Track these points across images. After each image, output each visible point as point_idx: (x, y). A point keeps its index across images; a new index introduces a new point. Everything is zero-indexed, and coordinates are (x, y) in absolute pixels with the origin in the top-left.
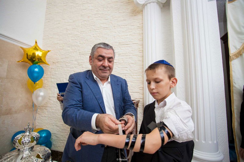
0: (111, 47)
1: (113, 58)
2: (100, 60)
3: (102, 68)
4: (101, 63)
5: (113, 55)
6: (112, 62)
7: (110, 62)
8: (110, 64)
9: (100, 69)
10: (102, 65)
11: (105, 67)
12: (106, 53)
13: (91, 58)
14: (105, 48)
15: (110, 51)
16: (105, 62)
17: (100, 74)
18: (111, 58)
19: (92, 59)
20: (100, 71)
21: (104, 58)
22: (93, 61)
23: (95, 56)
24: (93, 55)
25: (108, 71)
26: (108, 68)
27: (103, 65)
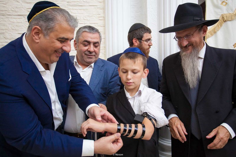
0: (97, 31)
1: (99, 43)
2: (86, 45)
3: (87, 53)
4: (86, 48)
5: (99, 39)
6: (98, 47)
7: (96, 47)
8: (96, 49)
9: (86, 54)
10: (87, 50)
11: (90, 52)
12: (91, 37)
13: (75, 43)
14: (90, 33)
15: (96, 35)
16: (91, 47)
17: (85, 60)
18: (97, 43)
19: (77, 43)
20: (86, 56)
21: (89, 43)
22: (78, 46)
23: (80, 41)
24: (78, 40)
25: (94, 57)
26: (94, 54)
27: (89, 50)
